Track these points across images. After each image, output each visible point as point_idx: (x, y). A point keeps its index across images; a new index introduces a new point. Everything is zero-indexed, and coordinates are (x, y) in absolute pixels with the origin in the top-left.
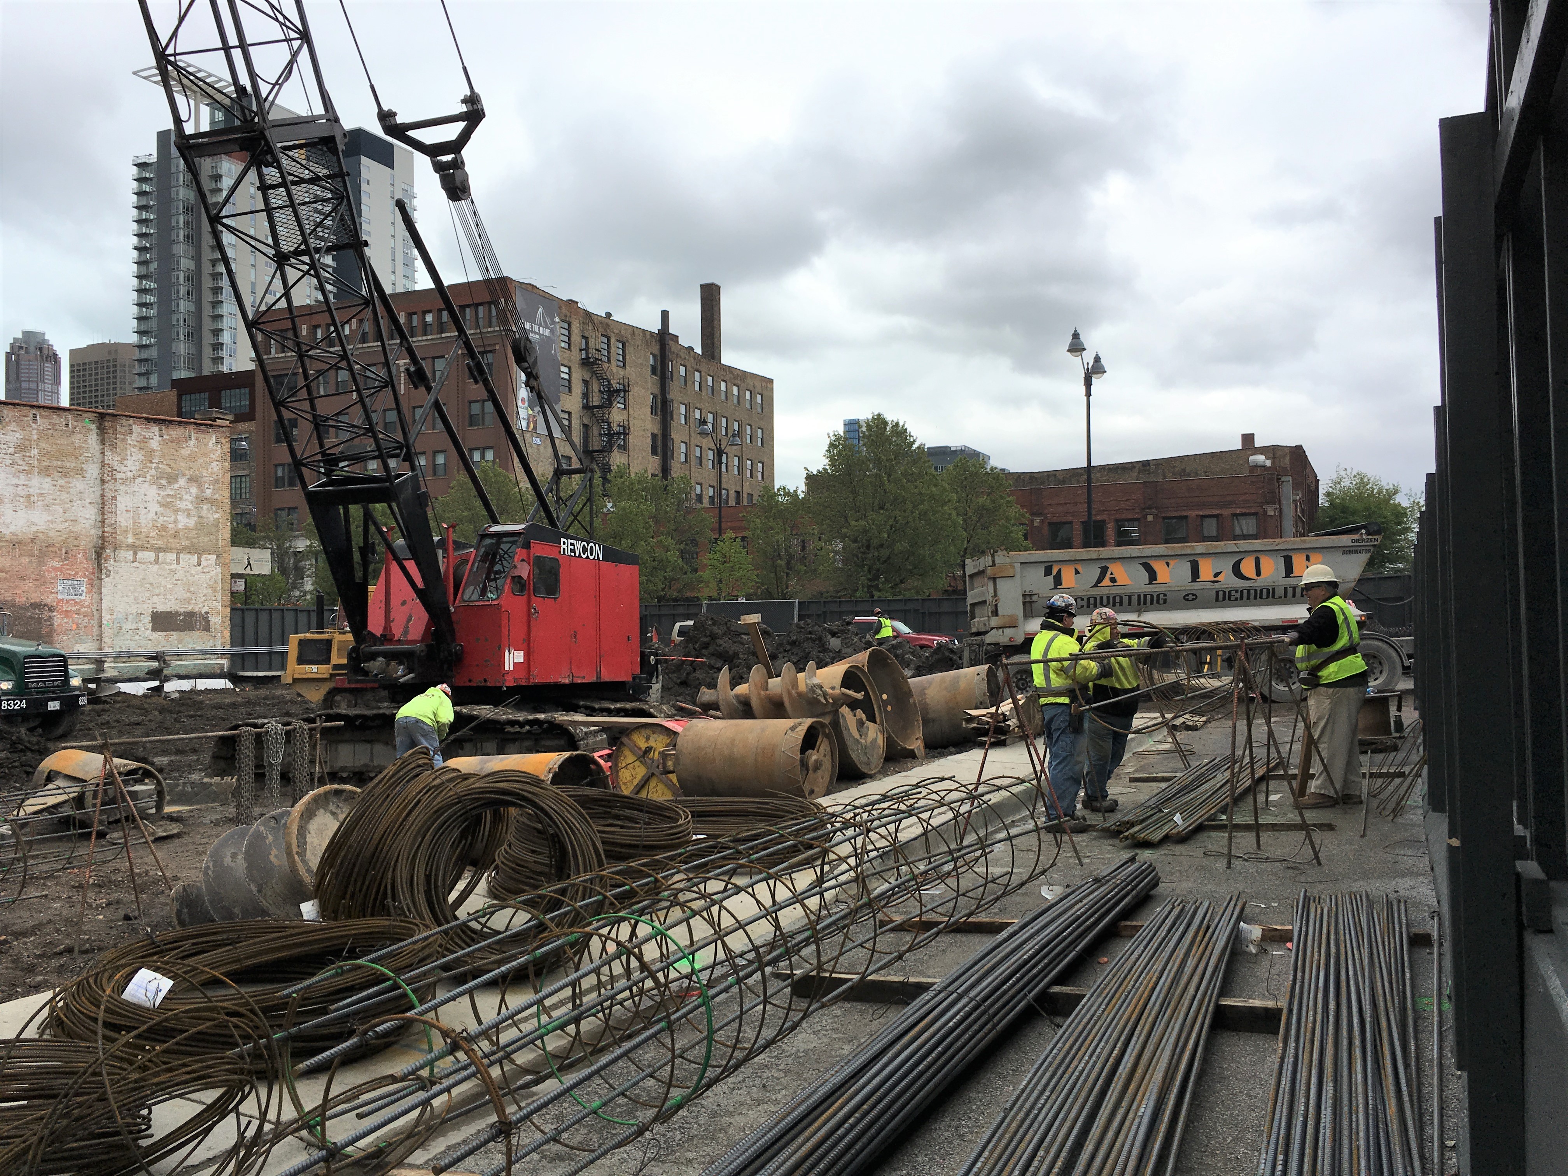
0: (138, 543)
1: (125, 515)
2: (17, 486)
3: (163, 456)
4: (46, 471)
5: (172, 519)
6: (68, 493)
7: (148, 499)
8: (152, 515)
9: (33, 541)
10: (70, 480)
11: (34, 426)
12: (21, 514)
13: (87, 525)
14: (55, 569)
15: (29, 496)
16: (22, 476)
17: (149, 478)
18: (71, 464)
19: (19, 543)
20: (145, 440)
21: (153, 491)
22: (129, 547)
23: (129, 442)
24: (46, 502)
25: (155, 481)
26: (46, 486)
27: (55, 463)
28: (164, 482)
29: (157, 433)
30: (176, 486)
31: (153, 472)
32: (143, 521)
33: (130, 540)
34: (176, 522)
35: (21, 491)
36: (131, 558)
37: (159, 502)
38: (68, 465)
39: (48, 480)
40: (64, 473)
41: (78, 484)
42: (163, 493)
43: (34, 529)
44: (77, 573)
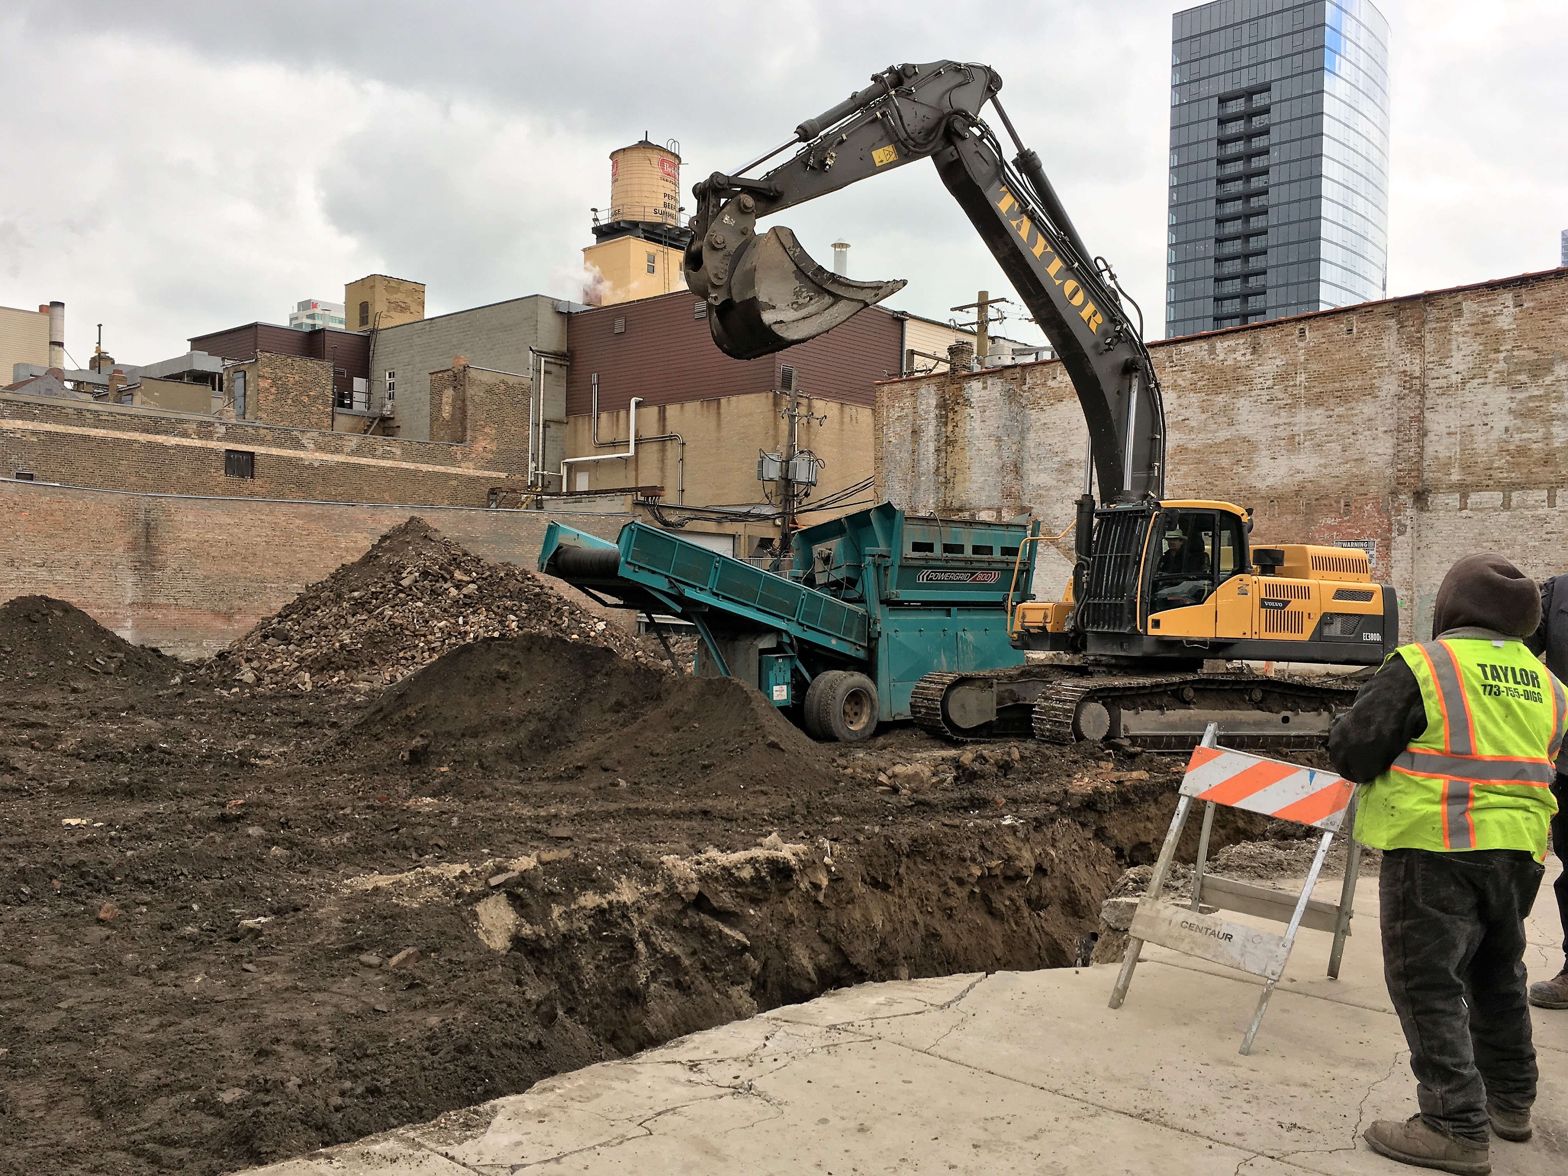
0: (1470, 479)
1: (1446, 440)
2: (1276, 426)
3: (1523, 336)
4: (1317, 401)
5: (1540, 434)
6: (1350, 423)
7: (1487, 410)
8: (1497, 433)
9: (1297, 493)
10: (1353, 404)
11: (1301, 344)
12: (1282, 461)
13: (1380, 464)
14: (1330, 528)
15: (1293, 437)
16: (1283, 413)
17: (1491, 376)
18: (1354, 383)
19: (1280, 498)
20: (1485, 320)
21: (1500, 397)
22: (1451, 488)
23: (1456, 328)
24: (1317, 441)
25: (1504, 380)
26: (1317, 420)
27: (1330, 387)
28: (1523, 378)
29: (1510, 303)
30: (1548, 380)
31: (1502, 366)
32: (1480, 444)
33: (1455, 476)
34: (1548, 437)
35: (1282, 432)
36: (1458, 504)
37: (1510, 411)
38: (1351, 384)
39: (1320, 411)
40: (1344, 397)
41: (1367, 408)
42: (1520, 396)
43: (1299, 477)
44: (1363, 532)
